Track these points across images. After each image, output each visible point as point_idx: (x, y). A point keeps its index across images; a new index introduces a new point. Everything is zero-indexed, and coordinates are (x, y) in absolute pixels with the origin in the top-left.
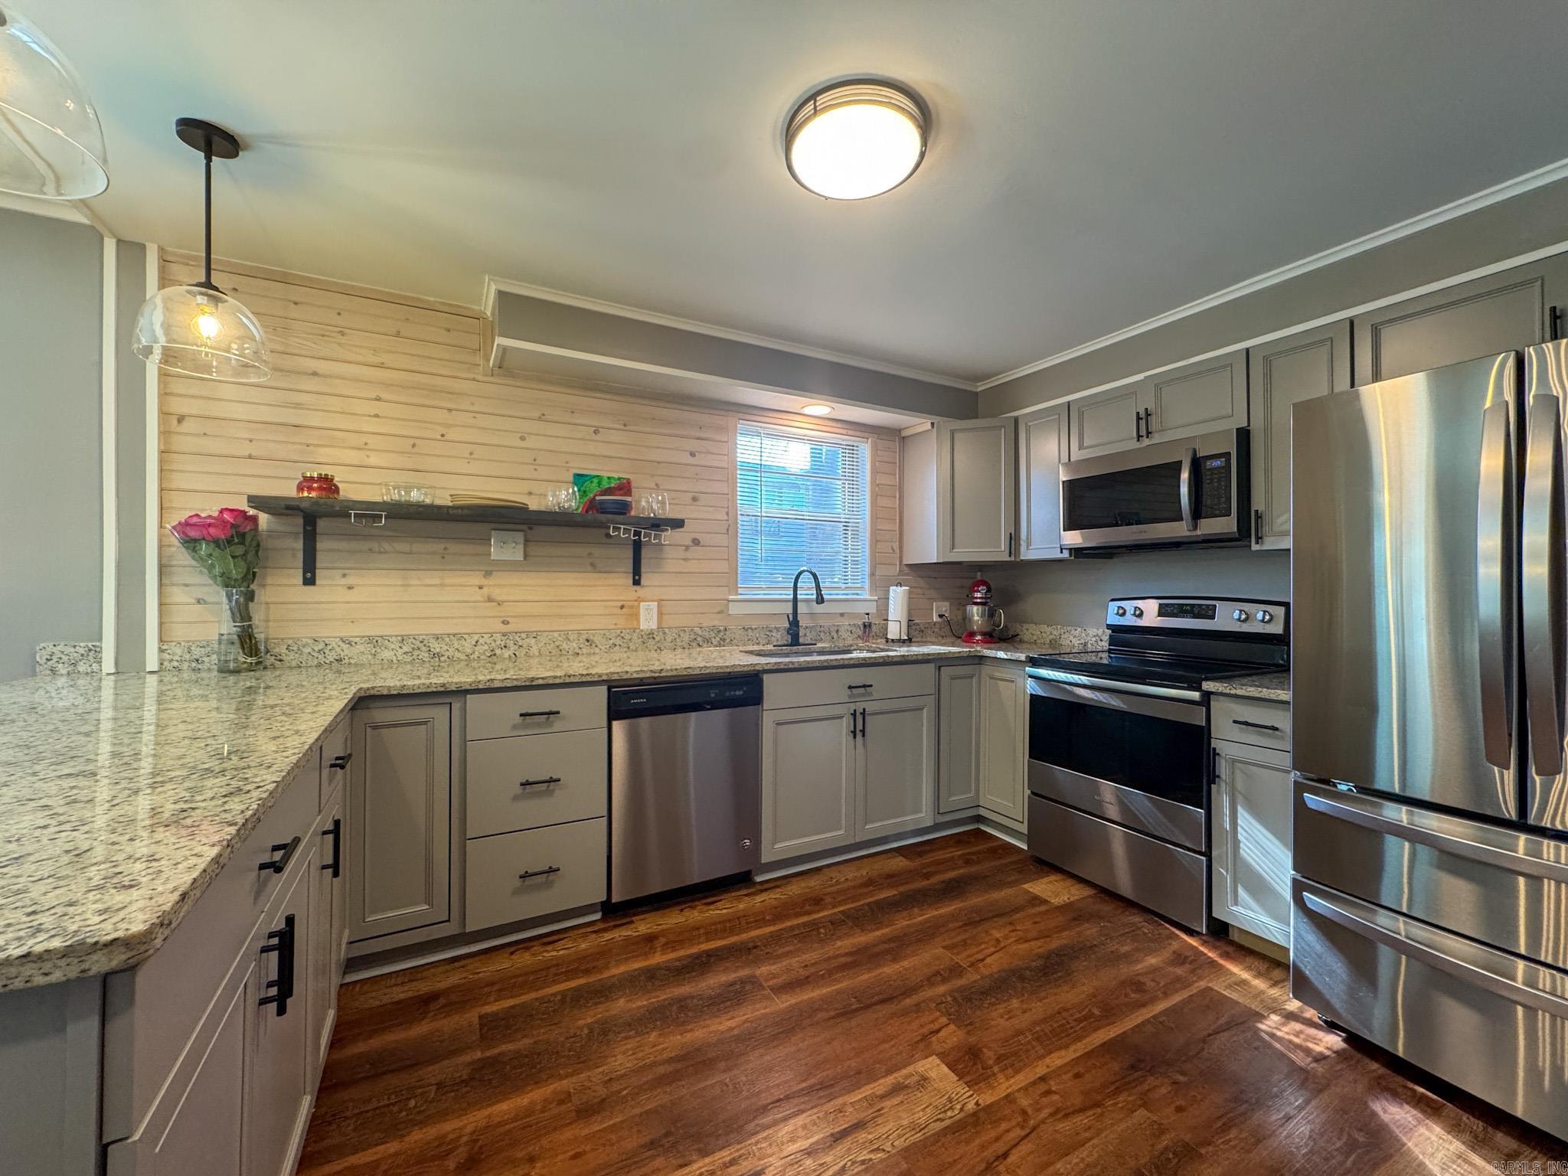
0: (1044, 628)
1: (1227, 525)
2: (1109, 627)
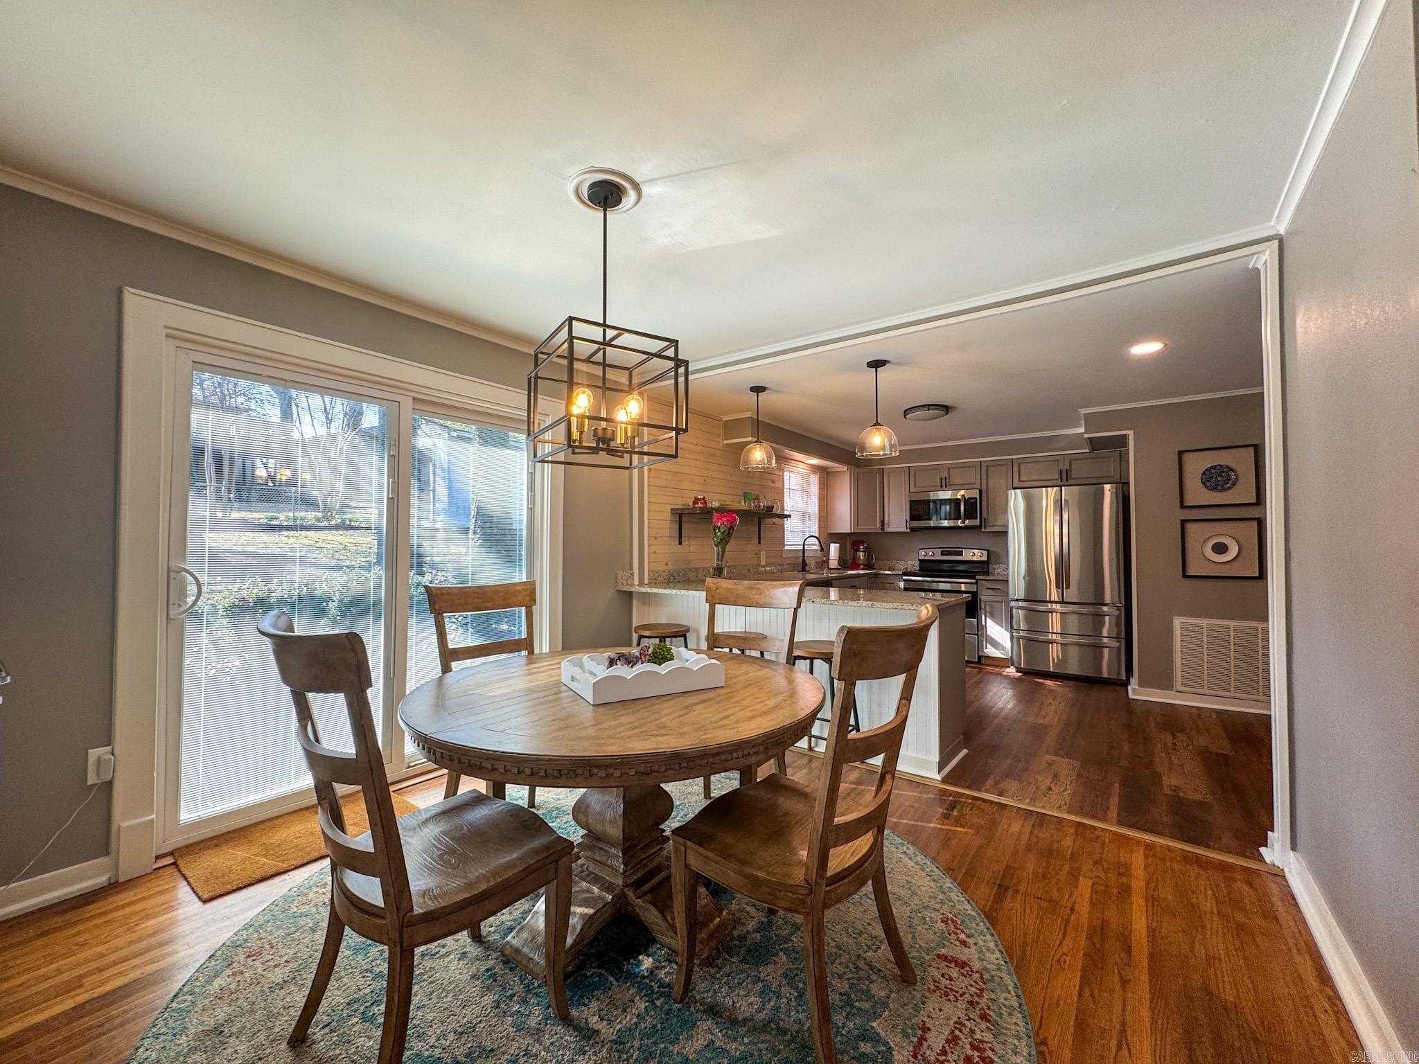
0: (885, 562)
1: (976, 522)
2: (920, 560)
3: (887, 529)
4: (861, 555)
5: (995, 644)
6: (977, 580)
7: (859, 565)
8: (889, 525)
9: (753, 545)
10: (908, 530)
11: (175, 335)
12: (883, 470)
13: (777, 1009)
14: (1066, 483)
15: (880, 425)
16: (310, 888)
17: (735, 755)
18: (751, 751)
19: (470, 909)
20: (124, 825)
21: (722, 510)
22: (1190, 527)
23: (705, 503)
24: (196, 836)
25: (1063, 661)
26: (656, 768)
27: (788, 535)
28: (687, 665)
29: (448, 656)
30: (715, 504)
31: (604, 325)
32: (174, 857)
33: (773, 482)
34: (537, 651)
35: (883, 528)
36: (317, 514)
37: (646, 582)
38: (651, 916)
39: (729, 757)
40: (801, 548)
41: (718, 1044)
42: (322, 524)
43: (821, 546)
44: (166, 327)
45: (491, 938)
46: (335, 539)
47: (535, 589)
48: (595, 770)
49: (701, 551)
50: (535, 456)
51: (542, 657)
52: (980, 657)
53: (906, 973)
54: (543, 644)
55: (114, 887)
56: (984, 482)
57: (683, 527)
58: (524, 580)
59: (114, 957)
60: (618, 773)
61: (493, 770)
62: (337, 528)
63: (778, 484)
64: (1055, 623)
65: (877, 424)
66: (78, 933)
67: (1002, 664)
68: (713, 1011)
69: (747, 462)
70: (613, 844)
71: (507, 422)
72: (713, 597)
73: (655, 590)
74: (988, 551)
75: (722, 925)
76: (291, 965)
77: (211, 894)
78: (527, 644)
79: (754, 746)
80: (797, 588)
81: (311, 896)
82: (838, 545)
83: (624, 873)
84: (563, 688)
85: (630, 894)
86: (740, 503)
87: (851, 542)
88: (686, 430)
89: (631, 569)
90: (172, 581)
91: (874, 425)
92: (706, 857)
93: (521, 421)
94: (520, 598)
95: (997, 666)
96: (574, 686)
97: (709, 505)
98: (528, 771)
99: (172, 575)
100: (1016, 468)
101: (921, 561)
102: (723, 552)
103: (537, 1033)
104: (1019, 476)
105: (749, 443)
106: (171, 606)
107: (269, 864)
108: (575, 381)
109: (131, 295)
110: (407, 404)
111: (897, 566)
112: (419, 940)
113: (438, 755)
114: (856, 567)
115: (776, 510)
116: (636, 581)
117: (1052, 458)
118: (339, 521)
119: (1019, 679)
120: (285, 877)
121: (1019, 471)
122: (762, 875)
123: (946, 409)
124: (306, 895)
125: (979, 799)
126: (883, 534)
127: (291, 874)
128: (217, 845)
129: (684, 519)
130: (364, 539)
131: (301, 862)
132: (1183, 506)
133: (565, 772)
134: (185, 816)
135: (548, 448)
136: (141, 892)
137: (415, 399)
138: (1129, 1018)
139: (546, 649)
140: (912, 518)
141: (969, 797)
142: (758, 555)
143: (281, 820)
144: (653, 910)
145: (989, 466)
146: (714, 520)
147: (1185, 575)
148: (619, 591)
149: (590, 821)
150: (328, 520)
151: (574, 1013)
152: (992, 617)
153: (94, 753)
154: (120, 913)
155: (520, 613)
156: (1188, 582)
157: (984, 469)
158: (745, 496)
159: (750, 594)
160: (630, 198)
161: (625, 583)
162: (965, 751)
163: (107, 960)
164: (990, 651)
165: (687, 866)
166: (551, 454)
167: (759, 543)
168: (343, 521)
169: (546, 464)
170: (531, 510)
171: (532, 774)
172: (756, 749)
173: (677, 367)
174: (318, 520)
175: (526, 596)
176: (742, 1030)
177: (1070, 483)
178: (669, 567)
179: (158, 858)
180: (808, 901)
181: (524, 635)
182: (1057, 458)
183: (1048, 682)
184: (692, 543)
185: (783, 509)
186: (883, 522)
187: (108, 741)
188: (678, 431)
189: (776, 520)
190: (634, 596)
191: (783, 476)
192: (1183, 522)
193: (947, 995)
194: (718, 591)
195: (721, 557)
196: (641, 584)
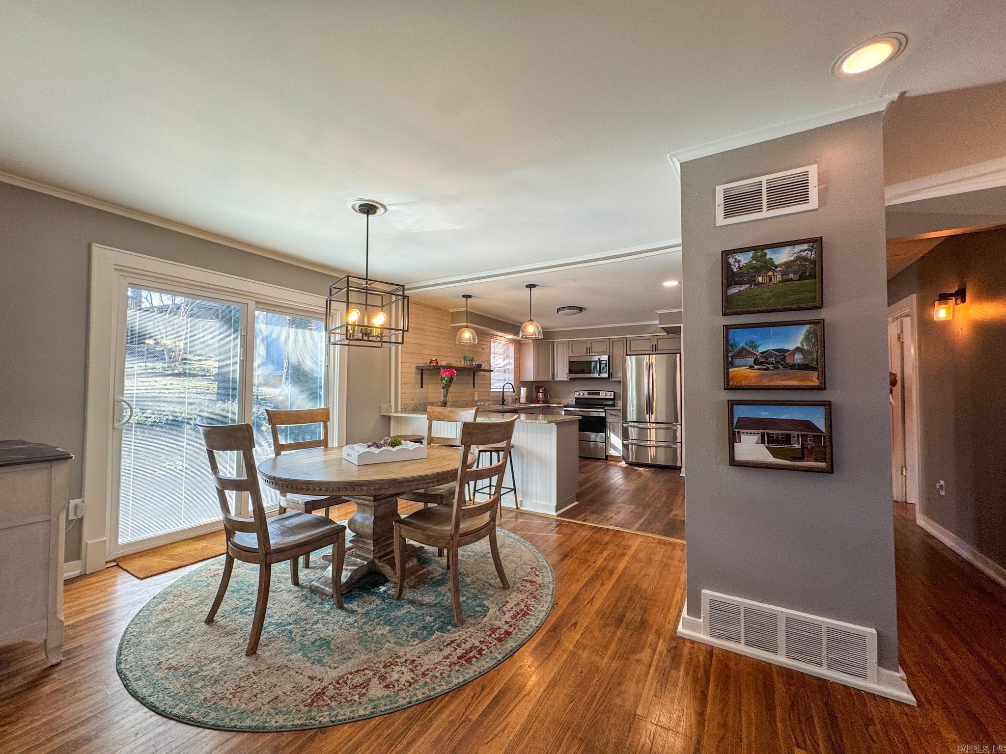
3: (556, 379)
4: (540, 395)
5: (615, 448)
6: (605, 410)
7: (539, 401)
8: (557, 376)
9: (469, 388)
10: (568, 380)
11: (120, 269)
12: (554, 342)
13: (442, 600)
14: (655, 353)
15: (532, 321)
16: (202, 571)
17: (422, 482)
18: (430, 481)
19: (296, 549)
20: (89, 542)
21: (449, 368)
23: (437, 363)
24: (127, 552)
25: (655, 458)
26: (384, 487)
27: (493, 382)
28: (408, 447)
29: (279, 448)
30: (444, 363)
31: (367, 279)
32: (116, 562)
33: (483, 349)
34: (330, 446)
35: (553, 378)
36: (164, 365)
37: (399, 410)
38: (386, 569)
39: (419, 483)
40: (502, 390)
41: (412, 611)
42: (168, 372)
43: (514, 389)
44: (114, 265)
45: (304, 584)
46: (179, 383)
47: (329, 412)
48: (356, 488)
49: (434, 391)
50: (329, 342)
51: (332, 449)
52: (607, 456)
53: (505, 585)
54: (334, 442)
55: (83, 576)
56: (611, 350)
57: (424, 376)
58: (323, 407)
59: (98, 601)
60: (366, 489)
61: (308, 489)
62: (179, 375)
63: (487, 351)
64: (652, 435)
65: (531, 320)
66: (72, 594)
67: (616, 459)
68: (412, 602)
69: (460, 339)
70: (367, 537)
71: (313, 315)
72: (431, 416)
73: (403, 415)
74: (614, 393)
75: (424, 574)
76: (198, 599)
77: (145, 576)
78: (324, 443)
79: (431, 479)
80: (474, 411)
81: (203, 574)
82: (525, 388)
83: (374, 551)
84: (343, 460)
85: (376, 561)
86: (461, 362)
87: (535, 387)
88: (407, 331)
89: (390, 402)
90: (116, 407)
91: (530, 321)
92: (409, 530)
93: (322, 314)
94: (320, 417)
95: (616, 461)
96: (349, 458)
97: (439, 364)
98: (324, 489)
99: (116, 404)
100: (628, 343)
101: (576, 398)
102: (447, 393)
103: (328, 613)
104: (630, 347)
105: (462, 327)
106: (115, 421)
107: (176, 563)
108: (350, 301)
109: (96, 248)
110: (252, 304)
111: (562, 402)
112: (273, 561)
113: (280, 485)
114: (538, 402)
115: (483, 367)
116: (393, 410)
117: (647, 338)
118: (181, 370)
119: (626, 468)
120: (186, 568)
121: (630, 343)
122: (432, 533)
123: (581, 309)
124: (200, 574)
125: (572, 523)
126: (554, 381)
127: (189, 567)
128: (140, 556)
129: (424, 371)
130: (201, 383)
131: (193, 562)
133: (341, 488)
134: (121, 541)
135: (338, 337)
136: (103, 577)
137: (257, 302)
138: (597, 596)
139: (336, 445)
140: (570, 371)
141: (568, 522)
142: (473, 394)
143: (177, 544)
144: (388, 567)
145: (614, 341)
146: (441, 373)
148: (382, 416)
149: (357, 527)
150: (173, 369)
151: (346, 606)
152: (614, 432)
153: (73, 502)
154: (94, 585)
155: (320, 425)
157: (612, 343)
158: (464, 358)
159: (451, 415)
160: (380, 211)
161: (386, 411)
162: (576, 503)
163: (93, 603)
164: (612, 452)
165: (401, 536)
166: (340, 341)
167: (474, 387)
168: (184, 370)
169: (337, 346)
170: (327, 367)
171: (327, 490)
172: (432, 480)
173: (404, 299)
174: (164, 369)
175: (324, 416)
176: (424, 607)
177: (657, 352)
178: (414, 401)
179: (107, 562)
180: (451, 543)
181: (322, 438)
182: (649, 338)
183: (641, 469)
184: (429, 387)
185: (490, 366)
186: (553, 375)
187: (80, 494)
188: (404, 331)
189: (486, 373)
190: (392, 418)
191: (490, 346)
193: (521, 591)
194: (434, 414)
195: (446, 396)
196: (396, 411)
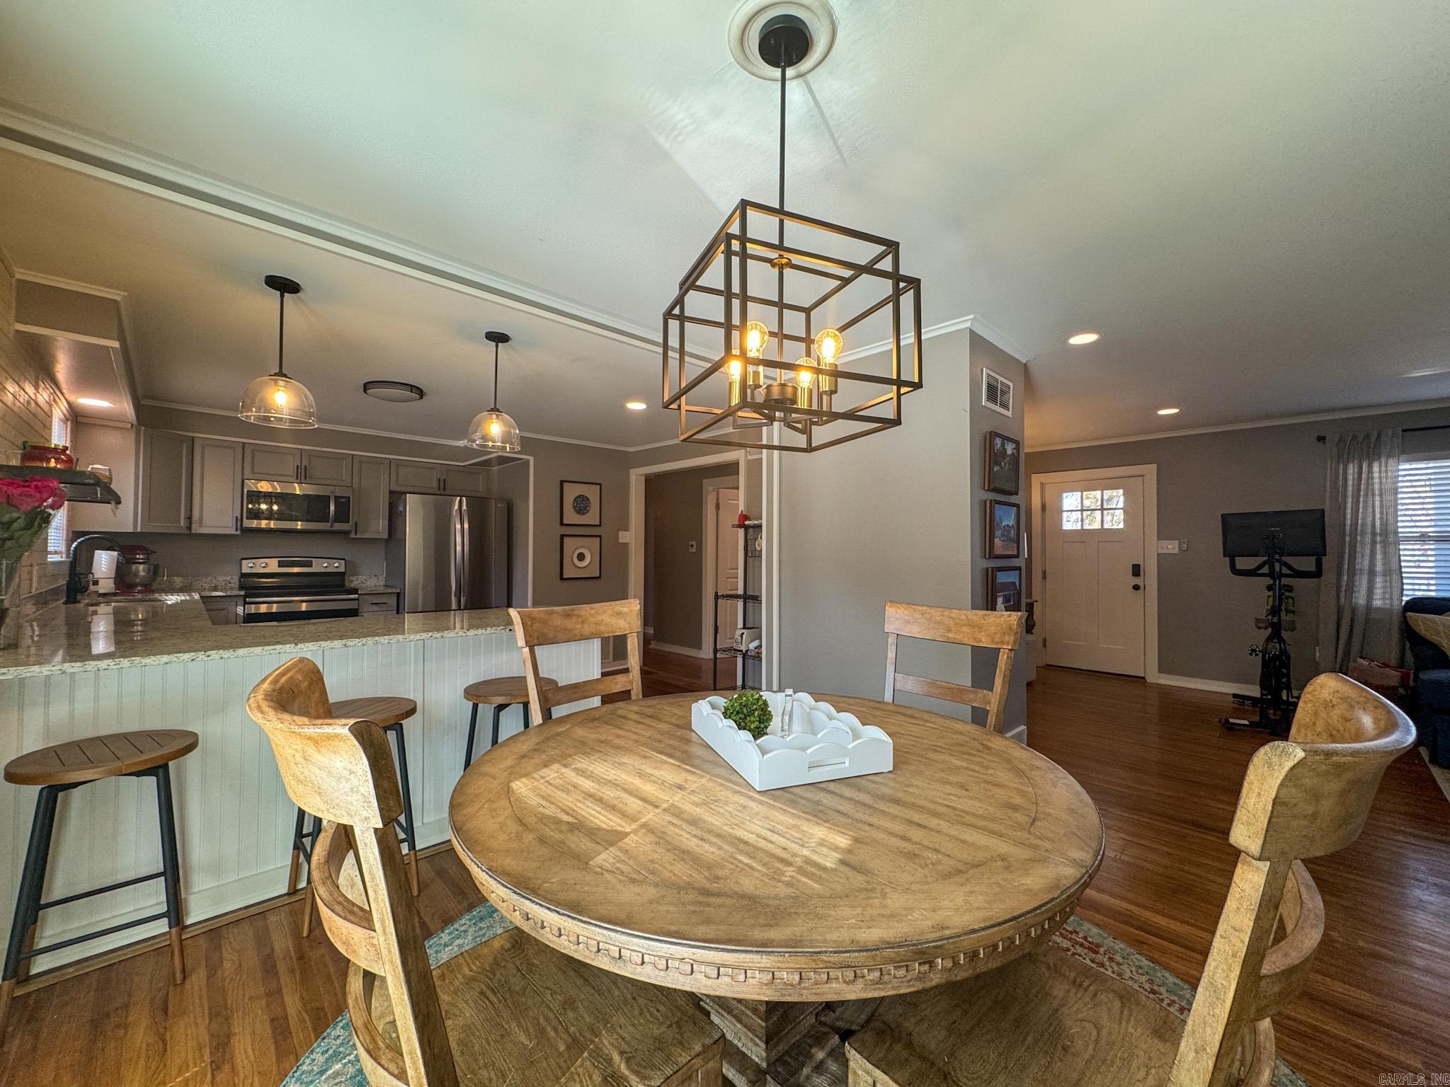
1: (348, 526)
2: (242, 573)
3: (196, 529)
7: (134, 586)
8: (201, 523)
10: (238, 533)
12: (193, 439)
14: (444, 492)
22: (566, 540)
35: (190, 528)
56: (356, 479)
74: (346, 561)
100: (393, 470)
104: (397, 479)
117: (431, 465)
121: (397, 473)
126: (189, 536)
132: (562, 524)
145: (362, 460)
147: (562, 578)
156: (566, 584)
182: (435, 466)
186: (190, 518)
192: (562, 536)
